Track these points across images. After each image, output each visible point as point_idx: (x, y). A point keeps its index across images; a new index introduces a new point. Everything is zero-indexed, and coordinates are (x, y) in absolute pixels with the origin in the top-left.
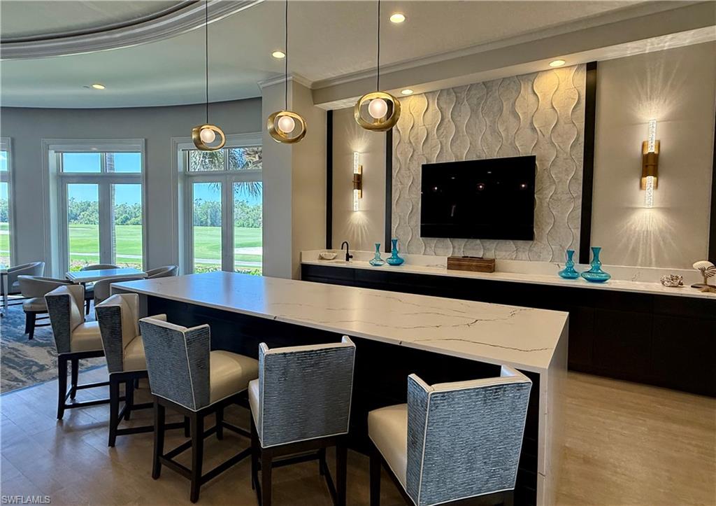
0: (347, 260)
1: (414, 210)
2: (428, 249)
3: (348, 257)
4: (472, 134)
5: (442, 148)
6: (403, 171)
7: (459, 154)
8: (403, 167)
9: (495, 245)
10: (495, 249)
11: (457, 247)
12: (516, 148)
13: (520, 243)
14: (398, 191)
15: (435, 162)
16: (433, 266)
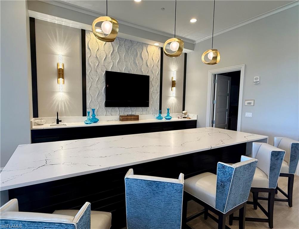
0: (58, 123)
1: (100, 93)
2: (107, 113)
3: (58, 121)
4: (126, 62)
5: (113, 65)
6: (93, 72)
7: (121, 69)
8: (93, 69)
9: (135, 109)
10: (136, 111)
11: (121, 111)
12: (142, 71)
13: (143, 108)
14: (90, 82)
15: (110, 71)
16: (111, 121)
